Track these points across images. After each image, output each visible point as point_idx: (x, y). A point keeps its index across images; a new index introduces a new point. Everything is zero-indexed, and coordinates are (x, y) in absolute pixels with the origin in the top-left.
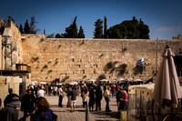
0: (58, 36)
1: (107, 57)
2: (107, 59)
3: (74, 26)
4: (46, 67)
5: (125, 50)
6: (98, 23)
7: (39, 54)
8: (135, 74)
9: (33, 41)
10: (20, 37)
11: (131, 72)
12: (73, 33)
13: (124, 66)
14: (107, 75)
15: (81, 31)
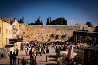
0: (32, 24)
1: (51, 32)
2: (51, 33)
3: (38, 20)
4: (28, 36)
5: (58, 29)
6: (48, 19)
7: (25, 31)
8: (62, 38)
9: (23, 26)
10: (18, 25)
11: (60, 38)
12: (38, 23)
13: (58, 35)
14: (51, 39)
15: (41, 22)
